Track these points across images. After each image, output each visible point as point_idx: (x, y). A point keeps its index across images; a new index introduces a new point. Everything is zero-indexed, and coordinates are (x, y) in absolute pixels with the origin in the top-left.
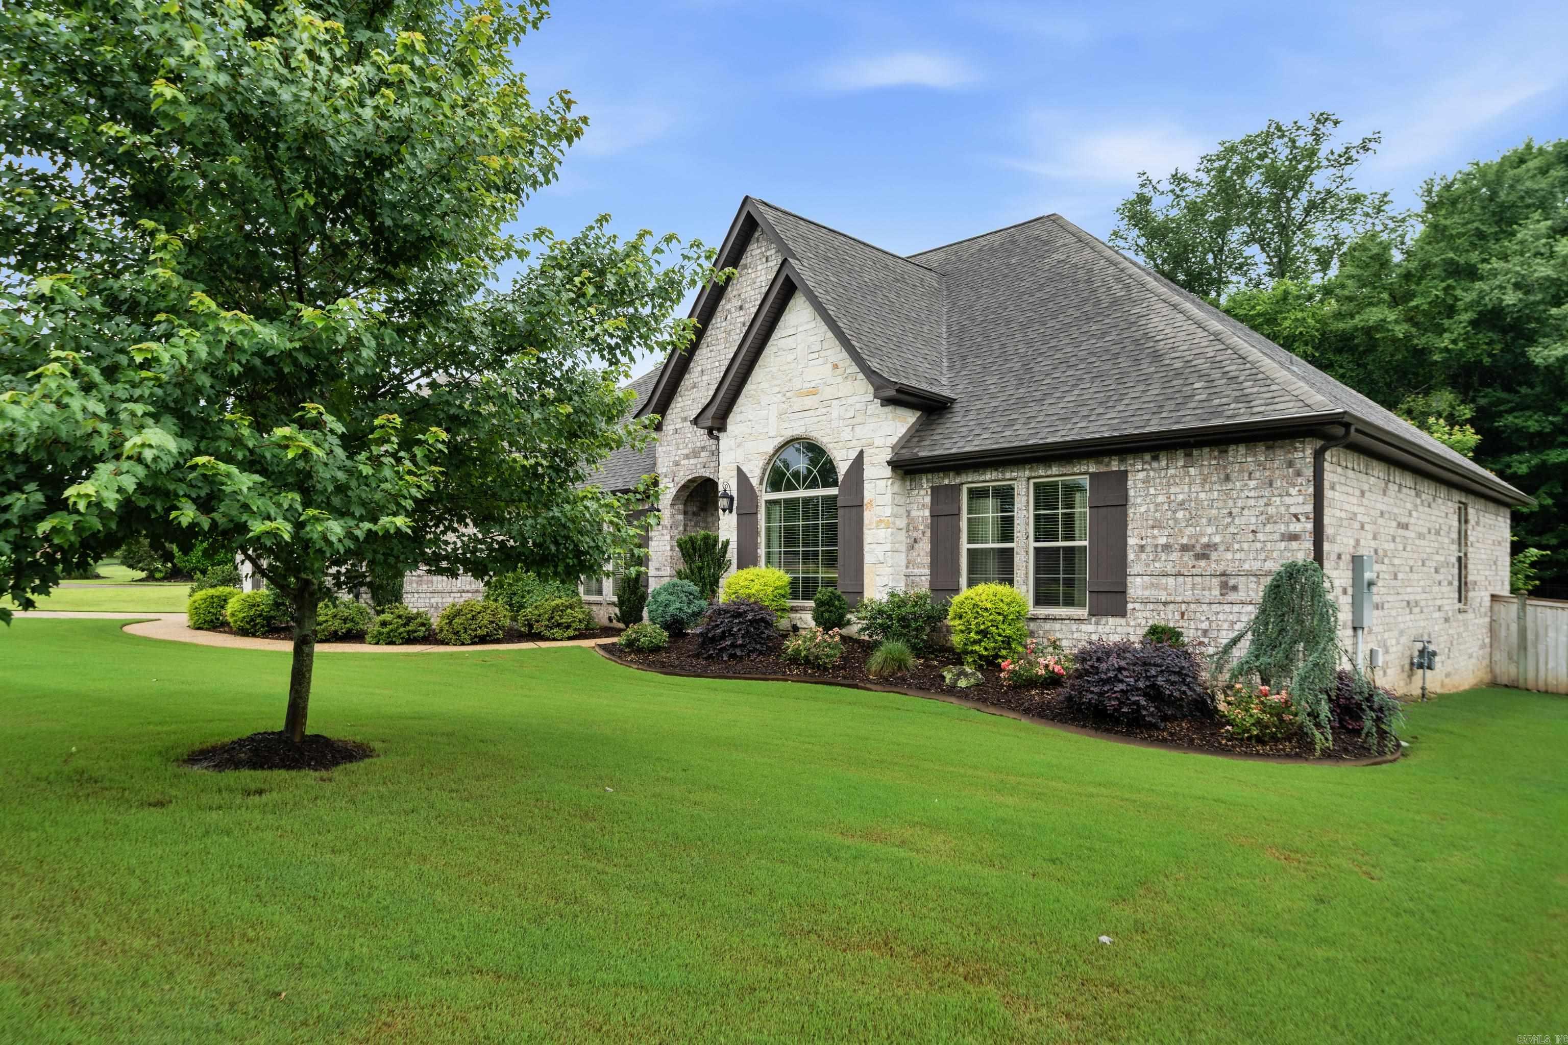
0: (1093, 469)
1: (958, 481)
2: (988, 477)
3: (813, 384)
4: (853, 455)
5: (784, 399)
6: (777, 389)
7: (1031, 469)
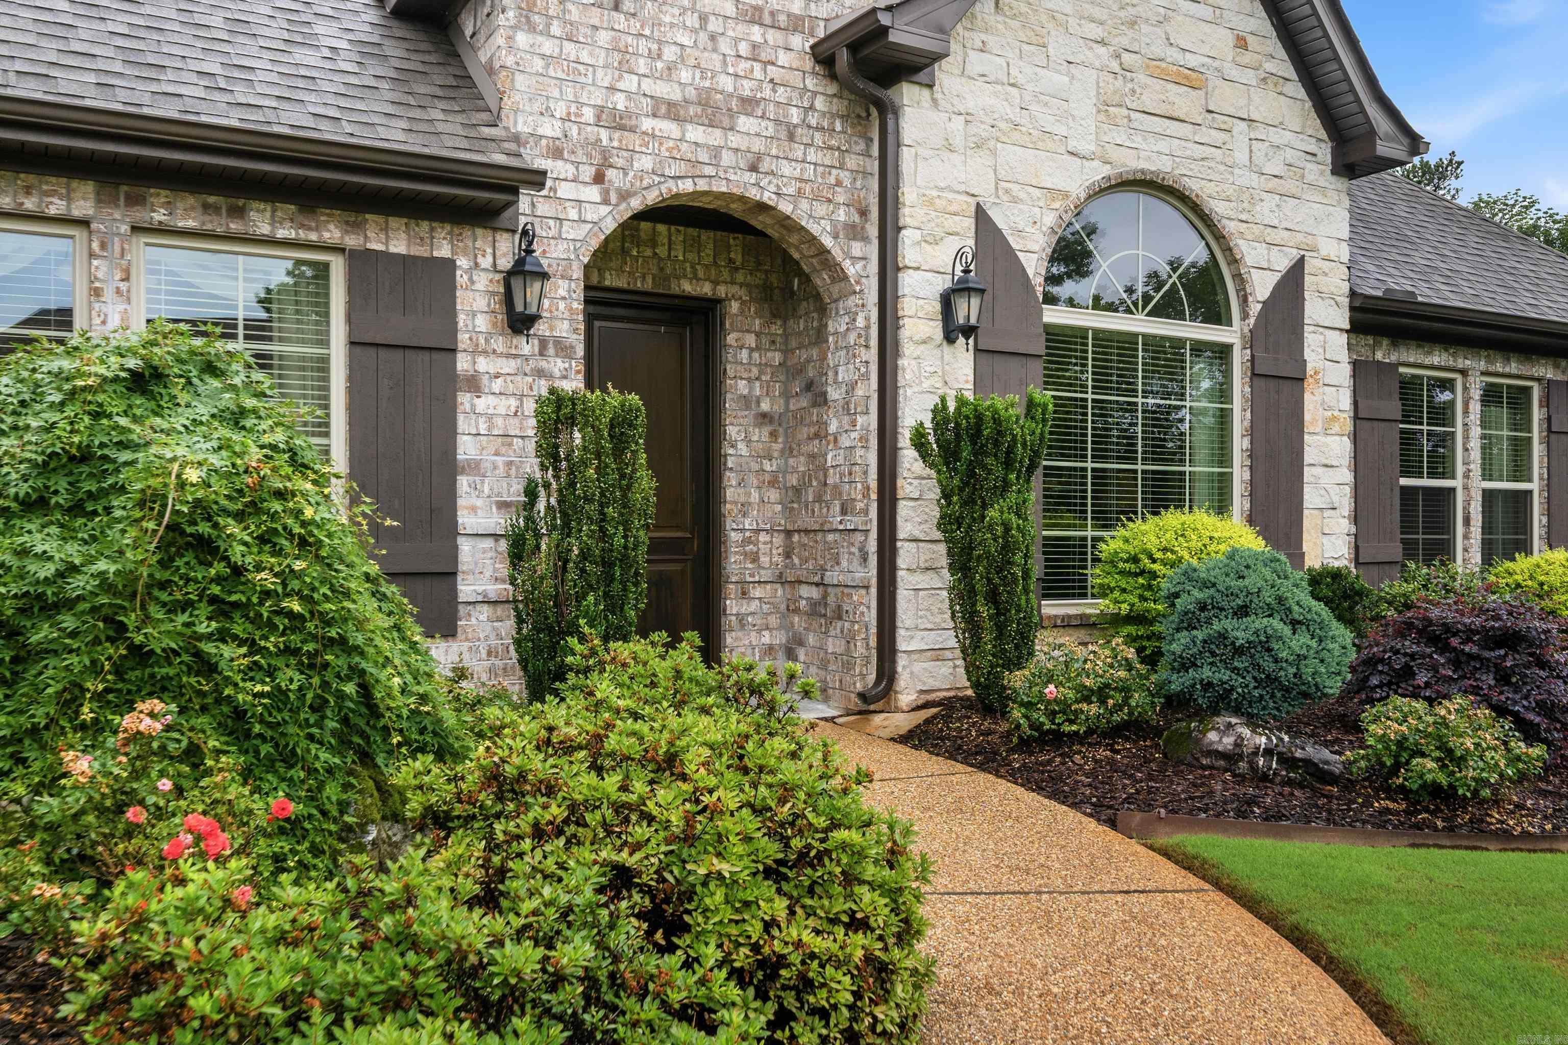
0: (1550, 374)
1: (1393, 358)
2: (1436, 360)
3: (1193, 61)
4: (1283, 264)
5: (1115, 66)
6: (1095, 31)
7: (1489, 360)
